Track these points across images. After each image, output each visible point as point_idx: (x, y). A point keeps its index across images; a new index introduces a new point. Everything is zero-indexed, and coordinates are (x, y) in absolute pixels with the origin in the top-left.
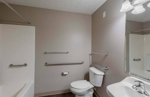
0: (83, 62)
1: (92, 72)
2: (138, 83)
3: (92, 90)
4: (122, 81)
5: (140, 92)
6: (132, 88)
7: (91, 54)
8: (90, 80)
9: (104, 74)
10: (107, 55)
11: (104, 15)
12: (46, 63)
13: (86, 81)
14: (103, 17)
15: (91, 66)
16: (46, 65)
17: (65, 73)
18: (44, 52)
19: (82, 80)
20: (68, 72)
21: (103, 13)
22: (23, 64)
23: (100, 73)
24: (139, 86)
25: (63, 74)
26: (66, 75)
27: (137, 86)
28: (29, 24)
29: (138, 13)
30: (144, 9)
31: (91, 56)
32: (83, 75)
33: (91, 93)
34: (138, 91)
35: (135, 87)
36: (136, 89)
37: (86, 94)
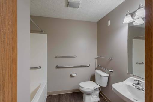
0: (90, 65)
1: (98, 74)
2: (138, 81)
3: (98, 90)
4: (125, 81)
5: (139, 89)
6: (132, 86)
7: (97, 58)
8: (96, 81)
9: (109, 76)
10: (112, 59)
11: (109, 23)
12: (57, 66)
13: (92, 82)
14: (108, 26)
15: (96, 69)
16: (57, 67)
17: (73, 75)
18: (55, 57)
19: (88, 81)
20: (76, 74)
21: (108, 22)
22: (38, 67)
23: (105, 75)
24: (138, 84)
25: (71, 76)
26: (74, 76)
27: (136, 84)
28: (42, 32)
29: (138, 24)
30: (143, 21)
31: (96, 60)
32: (89, 77)
33: (98, 92)
34: (137, 88)
35: (134, 84)
36: (136, 87)
37: (93, 93)
